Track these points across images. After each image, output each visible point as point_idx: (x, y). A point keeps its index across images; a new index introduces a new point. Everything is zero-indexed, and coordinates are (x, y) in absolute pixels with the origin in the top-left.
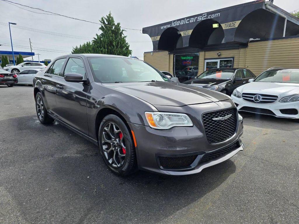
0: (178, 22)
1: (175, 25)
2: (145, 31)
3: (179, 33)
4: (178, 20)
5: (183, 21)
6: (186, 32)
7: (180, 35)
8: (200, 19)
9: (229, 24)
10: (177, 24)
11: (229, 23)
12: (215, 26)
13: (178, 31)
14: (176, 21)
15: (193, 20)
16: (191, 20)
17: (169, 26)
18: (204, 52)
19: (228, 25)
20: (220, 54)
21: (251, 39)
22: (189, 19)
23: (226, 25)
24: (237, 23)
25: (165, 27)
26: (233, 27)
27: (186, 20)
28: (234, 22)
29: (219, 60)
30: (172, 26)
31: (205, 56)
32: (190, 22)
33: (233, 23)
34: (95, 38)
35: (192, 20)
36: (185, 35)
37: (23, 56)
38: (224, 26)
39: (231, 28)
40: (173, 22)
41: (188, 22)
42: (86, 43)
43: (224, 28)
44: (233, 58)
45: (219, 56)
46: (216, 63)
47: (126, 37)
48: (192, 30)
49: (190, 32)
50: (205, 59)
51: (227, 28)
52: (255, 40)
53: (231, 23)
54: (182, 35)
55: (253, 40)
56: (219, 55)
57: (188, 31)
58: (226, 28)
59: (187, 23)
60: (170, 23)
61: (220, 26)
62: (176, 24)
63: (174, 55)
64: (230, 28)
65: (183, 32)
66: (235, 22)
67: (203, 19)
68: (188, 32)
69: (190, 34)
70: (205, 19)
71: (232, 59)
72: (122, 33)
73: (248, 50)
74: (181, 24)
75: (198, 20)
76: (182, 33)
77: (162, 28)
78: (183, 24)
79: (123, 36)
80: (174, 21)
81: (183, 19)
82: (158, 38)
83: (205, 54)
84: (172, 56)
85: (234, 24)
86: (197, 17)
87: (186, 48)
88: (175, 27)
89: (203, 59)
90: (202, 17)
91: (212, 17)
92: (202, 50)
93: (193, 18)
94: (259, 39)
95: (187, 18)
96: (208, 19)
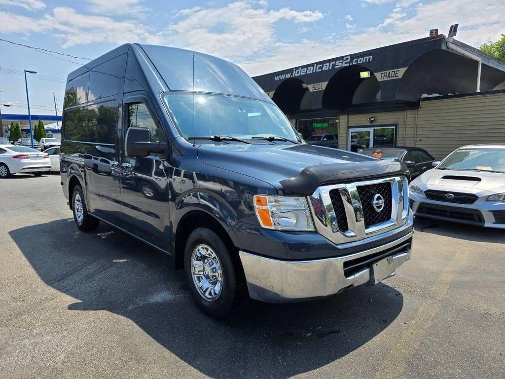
0: (302, 70)
1: (299, 75)
3: (305, 86)
4: (303, 67)
5: (312, 68)
6: (318, 86)
7: (307, 89)
8: (339, 65)
9: (388, 74)
10: (303, 72)
11: (388, 72)
12: (364, 75)
13: (304, 83)
14: (300, 68)
15: (328, 66)
16: (324, 67)
17: (288, 76)
18: (346, 116)
19: (385, 74)
20: (373, 119)
21: (425, 96)
22: (321, 65)
23: (383, 75)
24: (401, 72)
25: (282, 77)
26: (394, 78)
27: (317, 66)
28: (395, 70)
30: (293, 76)
31: (348, 122)
32: (324, 69)
33: (394, 72)
35: (326, 67)
36: (315, 90)
37: (44, 122)
38: (379, 76)
40: (294, 69)
41: (320, 70)
43: (379, 80)
44: (396, 125)
45: (371, 122)
46: (368, 134)
48: (327, 83)
49: (324, 85)
50: (349, 127)
51: (385, 79)
52: (431, 96)
53: (391, 71)
54: (311, 91)
55: (428, 96)
57: (320, 83)
58: (382, 80)
59: (317, 71)
60: (290, 71)
61: (372, 74)
62: (299, 72)
63: (296, 121)
64: (389, 79)
65: (312, 85)
66: (397, 70)
67: (344, 65)
68: (320, 85)
69: (324, 88)
70: (348, 65)
71: (394, 127)
73: (420, 112)
74: (308, 73)
75: (336, 67)
76: (311, 87)
77: (277, 78)
80: (297, 68)
81: (312, 65)
83: (348, 119)
85: (396, 74)
86: (334, 63)
87: (317, 110)
88: (299, 78)
89: (346, 126)
90: (342, 63)
91: (359, 62)
92: (343, 113)
93: (328, 64)
94: (438, 95)
95: (318, 63)
96: (353, 66)
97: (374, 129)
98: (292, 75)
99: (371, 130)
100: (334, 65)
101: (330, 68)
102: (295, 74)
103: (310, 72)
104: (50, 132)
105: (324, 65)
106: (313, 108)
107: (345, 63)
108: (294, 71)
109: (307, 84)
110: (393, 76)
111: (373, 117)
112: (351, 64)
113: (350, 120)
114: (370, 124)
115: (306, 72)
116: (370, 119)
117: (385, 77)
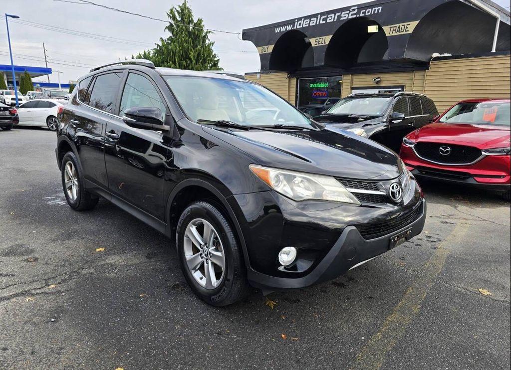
0: (306, 21)
1: (301, 26)
2: (247, 35)
3: (307, 40)
4: (306, 18)
5: (315, 19)
6: (321, 40)
7: (310, 44)
8: (345, 16)
9: (398, 27)
10: (305, 24)
11: (398, 25)
12: (372, 29)
13: (306, 37)
14: (303, 19)
17: (289, 28)
18: (350, 76)
19: (395, 28)
20: (379, 80)
21: (436, 55)
22: (325, 17)
23: (392, 29)
24: (412, 26)
25: (283, 29)
26: (404, 33)
27: (320, 17)
28: (406, 24)
30: (295, 28)
31: (352, 82)
32: (328, 21)
33: (404, 25)
34: (158, 45)
35: (331, 19)
36: (317, 45)
37: (30, 73)
38: (388, 30)
39: (401, 33)
40: (296, 20)
41: (324, 22)
42: (143, 54)
43: (387, 35)
44: (403, 87)
45: (376, 84)
47: (213, 44)
48: (331, 36)
49: (327, 39)
50: (353, 88)
51: (394, 34)
52: (442, 55)
53: (401, 24)
54: (313, 45)
55: (439, 55)
56: (378, 82)
57: (324, 37)
58: (391, 35)
59: (321, 22)
60: (292, 22)
61: (380, 28)
62: (302, 24)
63: (297, 79)
64: (398, 34)
65: (314, 39)
66: (408, 23)
67: (350, 17)
68: (324, 39)
69: (327, 43)
70: (355, 16)
71: (401, 89)
72: (205, 37)
73: (428, 74)
74: (311, 24)
75: (342, 19)
76: (313, 41)
77: (277, 30)
79: (207, 42)
80: (300, 19)
81: (316, 15)
82: (270, 49)
83: (352, 79)
84: (294, 81)
85: (407, 28)
86: (340, 14)
87: (319, 68)
88: (301, 31)
89: (349, 87)
90: (349, 14)
91: (367, 14)
92: (347, 72)
93: (333, 15)
94: (450, 55)
95: (322, 14)
96: (360, 18)
97: (379, 91)
98: (293, 26)
99: (376, 92)
100: (339, 17)
101: (335, 20)
102: (297, 26)
103: (313, 24)
104: (38, 85)
105: (329, 16)
106: (315, 65)
107: (352, 15)
108: (296, 23)
109: (309, 38)
110: (402, 30)
111: (379, 78)
112: (358, 16)
113: (354, 80)
115: (309, 24)
116: (375, 80)
117: (394, 32)
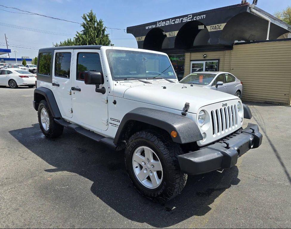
0: (163, 23)
1: (161, 26)
2: (130, 30)
3: (164, 33)
4: (163, 21)
5: (168, 21)
7: (166, 36)
8: (185, 20)
10: (163, 24)
11: (214, 26)
12: (201, 27)
14: (161, 22)
15: (179, 20)
16: (176, 21)
17: (154, 26)
18: (190, 53)
19: (213, 27)
20: (205, 56)
21: (236, 42)
22: (174, 20)
23: (212, 27)
24: (222, 26)
25: (150, 27)
26: (218, 30)
27: (171, 20)
28: (219, 25)
29: (205, 61)
31: (190, 57)
32: (176, 23)
33: (218, 26)
34: (76, 35)
36: (170, 36)
38: (208, 28)
39: (217, 30)
40: (158, 22)
41: (174, 23)
43: (209, 31)
44: (219, 60)
46: (202, 64)
47: (109, 34)
48: (177, 32)
49: (176, 33)
50: (191, 61)
51: (213, 30)
52: (240, 42)
53: (216, 25)
54: (168, 36)
55: (238, 42)
57: (174, 32)
58: (211, 31)
59: (172, 23)
60: (155, 23)
61: (205, 27)
62: (161, 24)
64: (215, 30)
65: (168, 33)
67: (188, 21)
68: (173, 34)
69: (176, 35)
70: (191, 20)
71: (218, 61)
72: (104, 31)
73: (233, 52)
75: (183, 22)
76: (168, 34)
77: (147, 28)
78: (168, 24)
79: (106, 33)
82: (143, 38)
83: (190, 56)
85: (220, 27)
86: (182, 19)
87: (172, 49)
88: (161, 28)
89: (189, 60)
90: (187, 19)
91: (197, 19)
92: (188, 52)
93: (178, 19)
94: (244, 41)
95: (172, 19)
96: (194, 21)
97: (206, 62)
98: (156, 26)
99: (204, 62)
100: (182, 20)
101: (180, 22)
102: (158, 25)
103: (167, 25)
105: (176, 20)
106: (169, 48)
107: (189, 19)
108: (158, 24)
109: (165, 32)
110: (217, 28)
111: (205, 55)
112: (193, 20)
113: (192, 56)
114: (204, 59)
115: (165, 24)
116: (203, 56)
117: (213, 29)
